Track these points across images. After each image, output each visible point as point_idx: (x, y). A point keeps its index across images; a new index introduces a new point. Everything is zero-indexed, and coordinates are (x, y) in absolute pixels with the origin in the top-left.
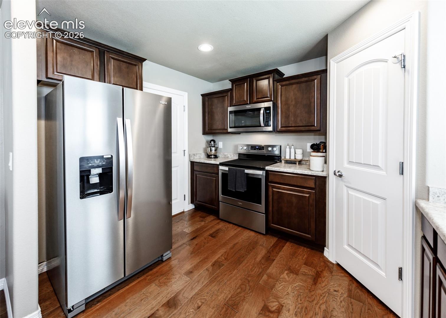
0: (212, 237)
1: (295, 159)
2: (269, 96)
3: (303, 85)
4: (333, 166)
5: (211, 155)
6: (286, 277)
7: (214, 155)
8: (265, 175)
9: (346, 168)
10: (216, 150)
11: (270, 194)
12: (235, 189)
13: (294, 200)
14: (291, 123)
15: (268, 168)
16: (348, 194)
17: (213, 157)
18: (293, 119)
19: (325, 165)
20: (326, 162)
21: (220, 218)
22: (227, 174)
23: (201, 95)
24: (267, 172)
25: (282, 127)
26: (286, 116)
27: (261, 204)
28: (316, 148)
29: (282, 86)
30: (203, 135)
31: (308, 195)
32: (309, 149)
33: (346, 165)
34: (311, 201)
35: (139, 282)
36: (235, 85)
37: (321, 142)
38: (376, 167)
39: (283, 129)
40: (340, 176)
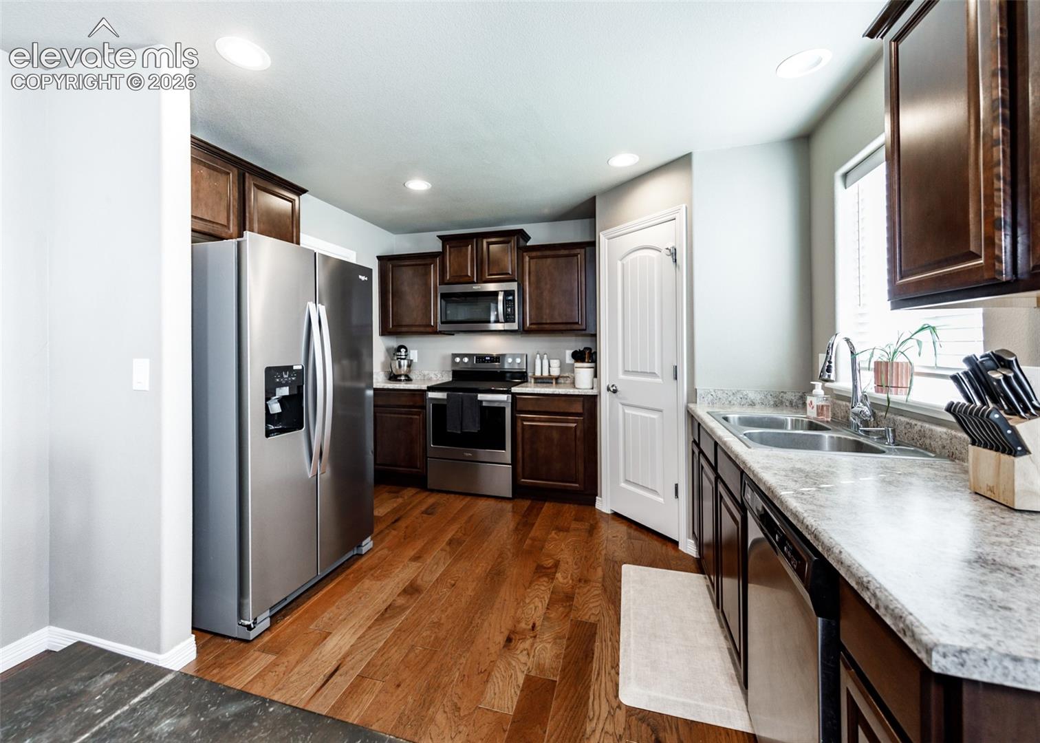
0: (429, 514)
1: (550, 375)
2: (510, 273)
3: (562, 260)
4: (605, 380)
5: (400, 375)
6: (556, 536)
7: (406, 376)
8: (510, 401)
9: (621, 380)
10: (409, 366)
11: (519, 430)
12: (462, 429)
13: (555, 435)
14: (545, 317)
15: (515, 389)
16: (624, 413)
17: (403, 378)
18: (548, 311)
19: (595, 379)
20: (595, 376)
21: (428, 487)
22: (445, 405)
23: (378, 257)
24: (514, 395)
25: (531, 324)
26: (537, 306)
27: (505, 450)
28: (578, 356)
29: (531, 258)
30: (382, 337)
31: (574, 425)
32: (569, 360)
33: (621, 376)
34: (578, 433)
35: (337, 584)
36: (450, 247)
37: (585, 348)
38: (653, 374)
39: (533, 327)
40: (615, 391)
